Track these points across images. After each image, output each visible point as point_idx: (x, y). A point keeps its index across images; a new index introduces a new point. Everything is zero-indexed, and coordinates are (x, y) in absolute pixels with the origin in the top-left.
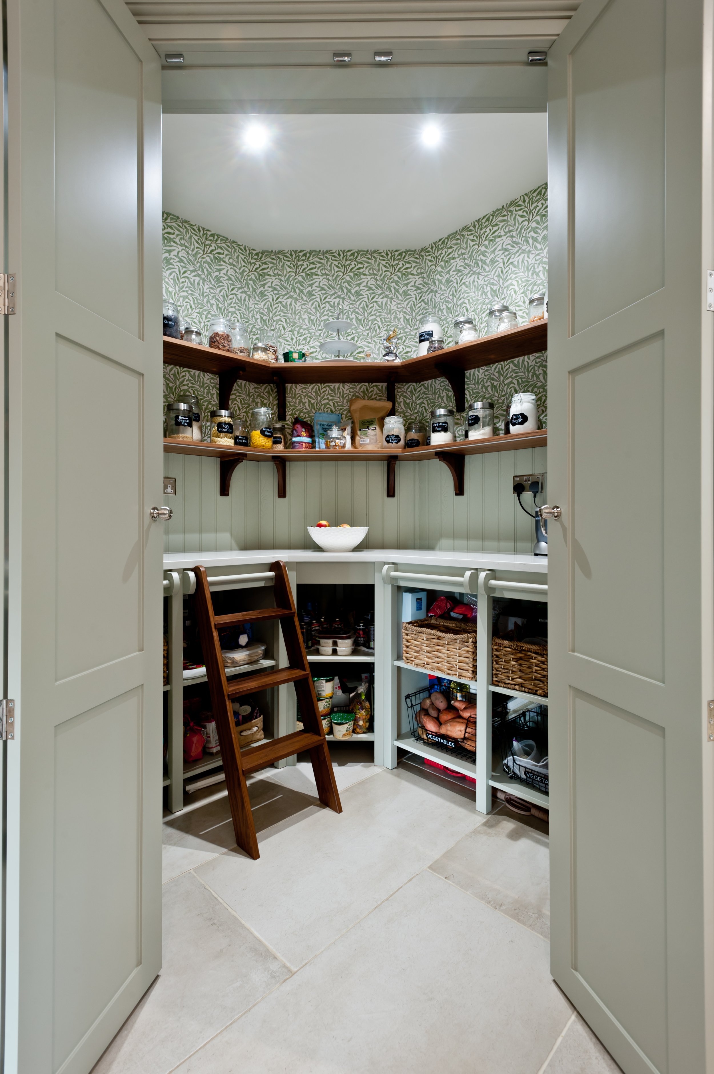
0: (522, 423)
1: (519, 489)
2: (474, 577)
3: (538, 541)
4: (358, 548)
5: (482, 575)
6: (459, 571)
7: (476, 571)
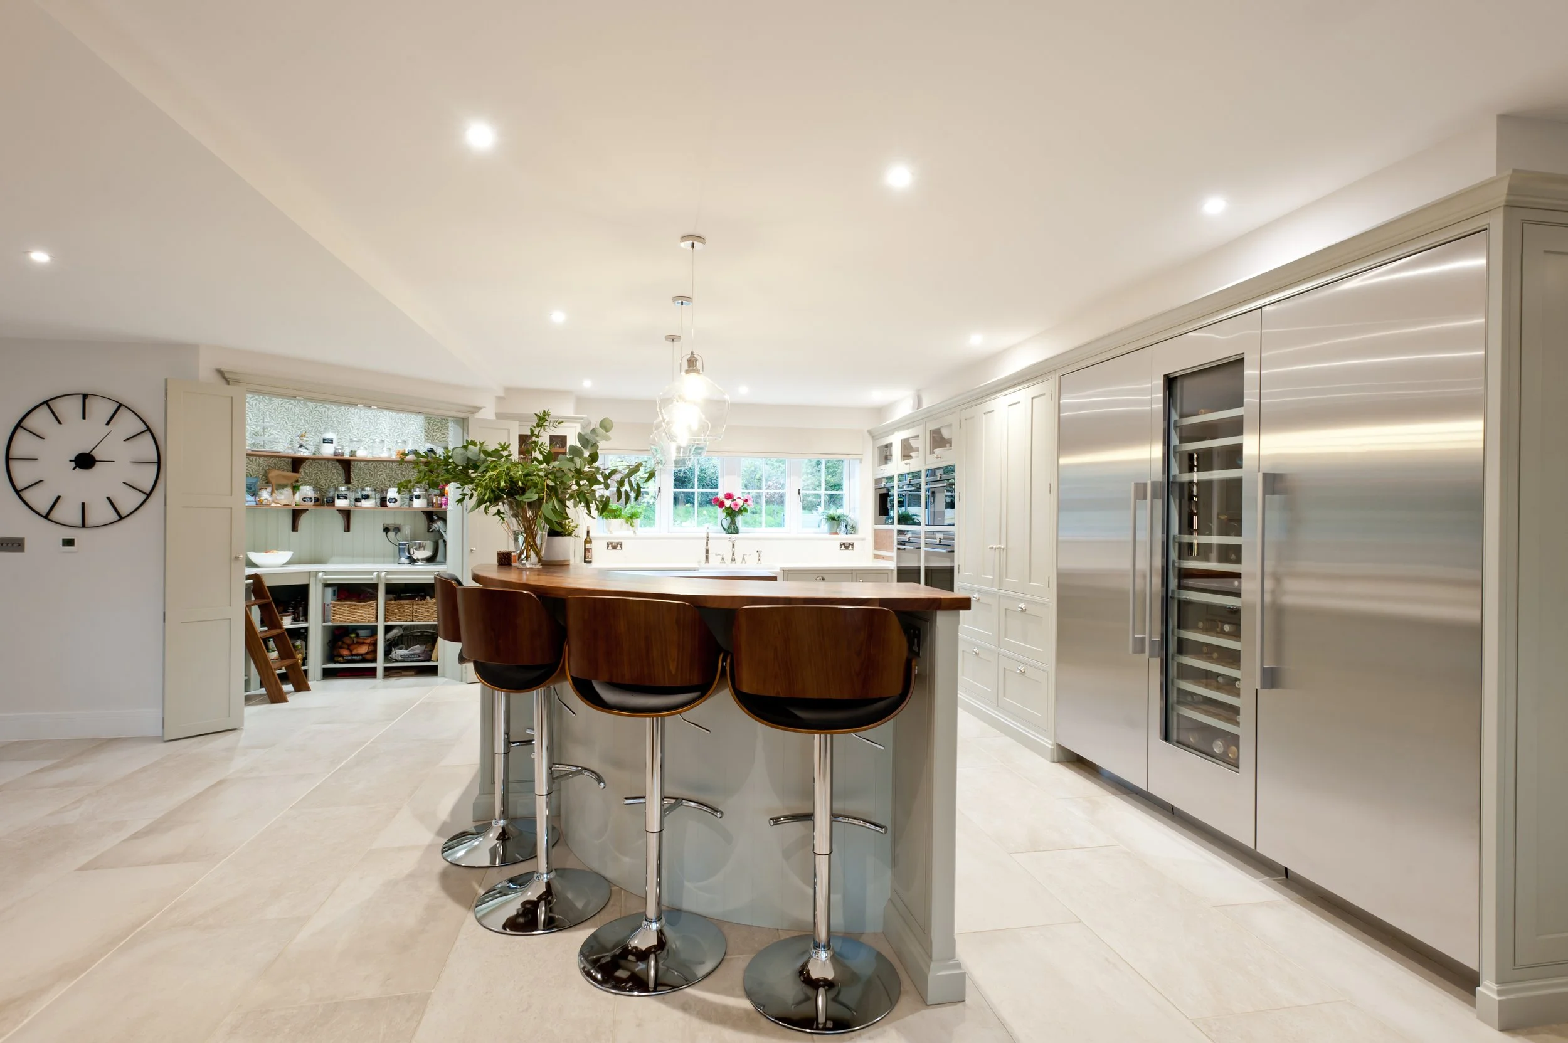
0: (394, 502)
1: (386, 530)
2: (379, 576)
3: (400, 558)
4: (289, 563)
5: (383, 574)
6: (371, 573)
7: (379, 573)
